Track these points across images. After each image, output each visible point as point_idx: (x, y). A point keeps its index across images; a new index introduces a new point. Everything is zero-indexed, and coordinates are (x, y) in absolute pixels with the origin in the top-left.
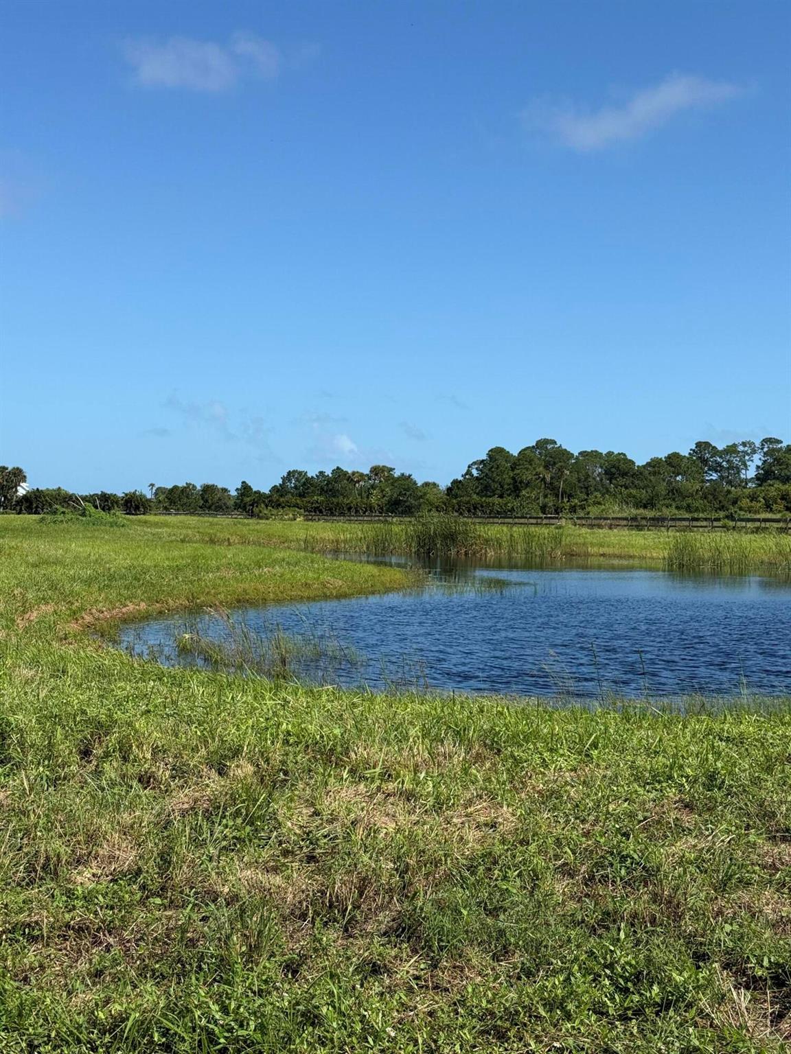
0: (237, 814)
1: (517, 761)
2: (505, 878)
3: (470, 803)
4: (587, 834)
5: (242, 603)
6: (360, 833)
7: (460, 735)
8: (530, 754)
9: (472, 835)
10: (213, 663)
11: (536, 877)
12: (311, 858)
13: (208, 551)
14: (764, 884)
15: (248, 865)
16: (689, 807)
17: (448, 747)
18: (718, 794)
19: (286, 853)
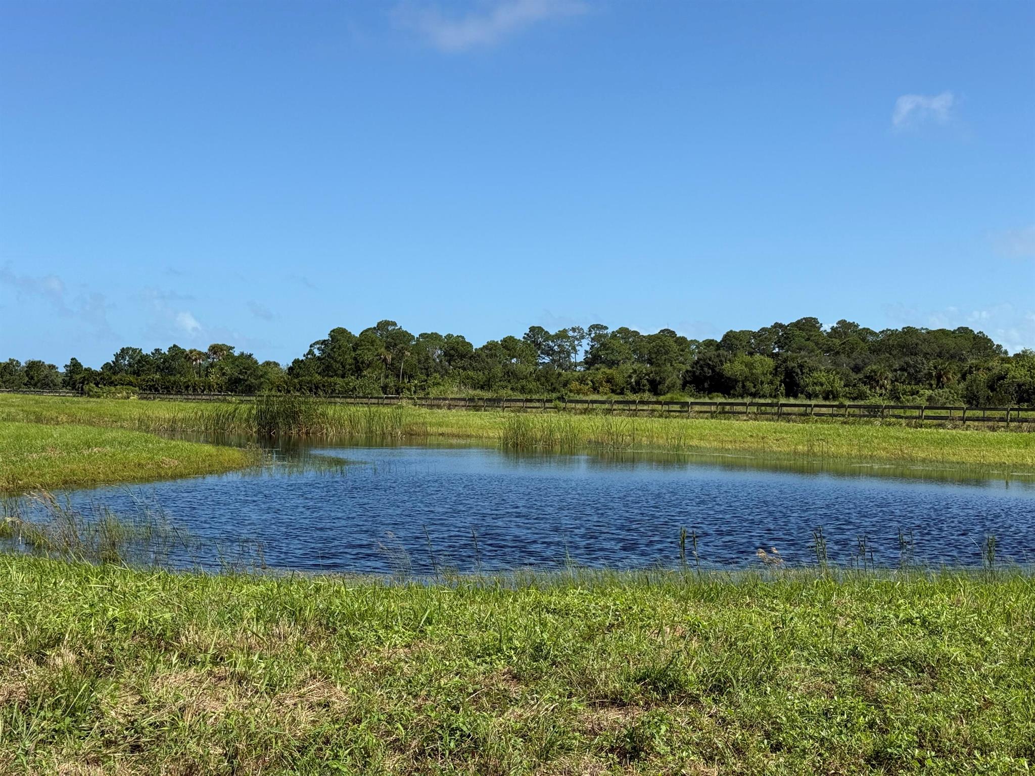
0: (55, 706)
1: (353, 640)
2: (336, 757)
3: (303, 683)
4: (419, 710)
5: (69, 484)
6: (188, 718)
7: (296, 615)
8: (365, 633)
9: (305, 716)
10: (35, 546)
11: (367, 754)
12: (136, 748)
13: (33, 430)
14: (584, 748)
15: (67, 758)
16: (516, 678)
17: (284, 626)
18: (543, 664)
19: (108, 743)
